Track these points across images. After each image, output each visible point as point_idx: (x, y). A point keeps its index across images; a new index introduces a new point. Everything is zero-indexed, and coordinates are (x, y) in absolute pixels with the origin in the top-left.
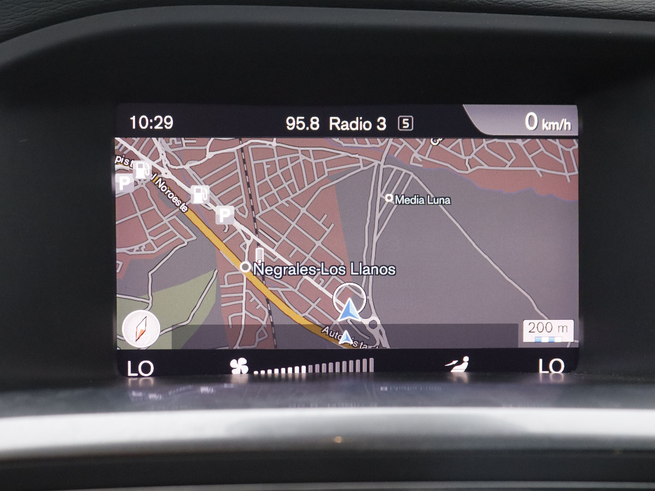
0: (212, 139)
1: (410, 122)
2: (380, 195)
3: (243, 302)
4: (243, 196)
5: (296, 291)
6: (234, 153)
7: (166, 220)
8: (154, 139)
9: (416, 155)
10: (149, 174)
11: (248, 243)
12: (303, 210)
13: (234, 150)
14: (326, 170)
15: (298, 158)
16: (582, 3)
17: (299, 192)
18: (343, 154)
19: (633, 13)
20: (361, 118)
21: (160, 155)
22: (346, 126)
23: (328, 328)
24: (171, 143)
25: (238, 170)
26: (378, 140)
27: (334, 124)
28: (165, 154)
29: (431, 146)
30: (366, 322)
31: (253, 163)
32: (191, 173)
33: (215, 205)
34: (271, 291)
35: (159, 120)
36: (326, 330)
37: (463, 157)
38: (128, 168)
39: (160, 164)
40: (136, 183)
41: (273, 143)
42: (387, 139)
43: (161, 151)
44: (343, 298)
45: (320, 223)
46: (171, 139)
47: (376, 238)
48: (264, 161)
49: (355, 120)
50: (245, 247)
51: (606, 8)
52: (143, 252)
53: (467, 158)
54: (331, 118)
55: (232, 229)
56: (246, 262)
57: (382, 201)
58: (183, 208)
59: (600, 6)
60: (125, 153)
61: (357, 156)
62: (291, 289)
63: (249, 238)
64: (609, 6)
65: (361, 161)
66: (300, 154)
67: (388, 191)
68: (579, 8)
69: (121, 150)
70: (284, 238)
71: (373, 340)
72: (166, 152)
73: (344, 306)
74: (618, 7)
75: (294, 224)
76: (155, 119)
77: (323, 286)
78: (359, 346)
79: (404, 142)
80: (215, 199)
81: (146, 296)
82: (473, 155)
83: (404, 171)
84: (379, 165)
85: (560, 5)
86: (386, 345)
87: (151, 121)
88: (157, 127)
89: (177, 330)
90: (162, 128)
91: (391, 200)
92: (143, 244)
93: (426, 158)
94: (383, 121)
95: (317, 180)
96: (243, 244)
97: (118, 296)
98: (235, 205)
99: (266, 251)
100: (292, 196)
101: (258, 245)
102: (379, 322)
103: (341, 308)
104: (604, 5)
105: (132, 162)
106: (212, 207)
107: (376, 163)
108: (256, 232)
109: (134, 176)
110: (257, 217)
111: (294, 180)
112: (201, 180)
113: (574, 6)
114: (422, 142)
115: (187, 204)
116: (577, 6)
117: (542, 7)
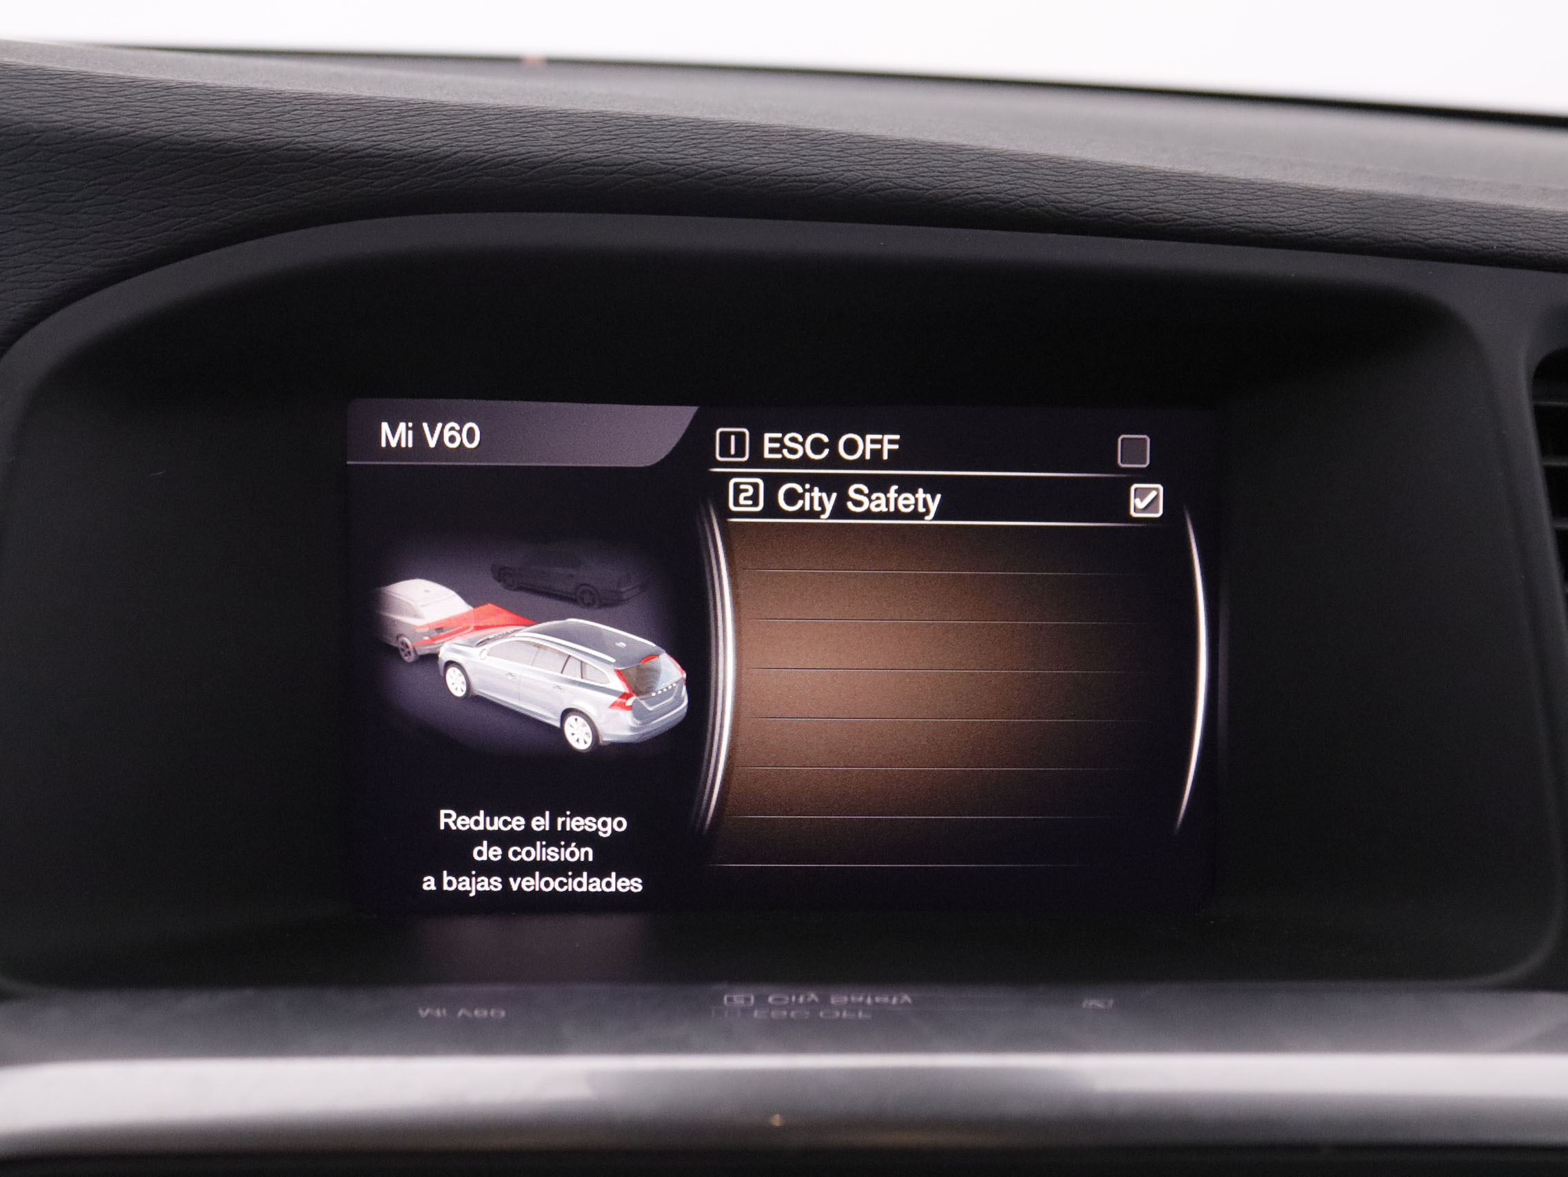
16: (1239, 218)
19: (1333, 238)
51: (1284, 228)
59: (1272, 224)
64: (1290, 225)
68: (1234, 227)
74: (1306, 226)
85: (1198, 221)
104: (1280, 223)
113: (1224, 224)
116: (1229, 224)
117: (1163, 224)
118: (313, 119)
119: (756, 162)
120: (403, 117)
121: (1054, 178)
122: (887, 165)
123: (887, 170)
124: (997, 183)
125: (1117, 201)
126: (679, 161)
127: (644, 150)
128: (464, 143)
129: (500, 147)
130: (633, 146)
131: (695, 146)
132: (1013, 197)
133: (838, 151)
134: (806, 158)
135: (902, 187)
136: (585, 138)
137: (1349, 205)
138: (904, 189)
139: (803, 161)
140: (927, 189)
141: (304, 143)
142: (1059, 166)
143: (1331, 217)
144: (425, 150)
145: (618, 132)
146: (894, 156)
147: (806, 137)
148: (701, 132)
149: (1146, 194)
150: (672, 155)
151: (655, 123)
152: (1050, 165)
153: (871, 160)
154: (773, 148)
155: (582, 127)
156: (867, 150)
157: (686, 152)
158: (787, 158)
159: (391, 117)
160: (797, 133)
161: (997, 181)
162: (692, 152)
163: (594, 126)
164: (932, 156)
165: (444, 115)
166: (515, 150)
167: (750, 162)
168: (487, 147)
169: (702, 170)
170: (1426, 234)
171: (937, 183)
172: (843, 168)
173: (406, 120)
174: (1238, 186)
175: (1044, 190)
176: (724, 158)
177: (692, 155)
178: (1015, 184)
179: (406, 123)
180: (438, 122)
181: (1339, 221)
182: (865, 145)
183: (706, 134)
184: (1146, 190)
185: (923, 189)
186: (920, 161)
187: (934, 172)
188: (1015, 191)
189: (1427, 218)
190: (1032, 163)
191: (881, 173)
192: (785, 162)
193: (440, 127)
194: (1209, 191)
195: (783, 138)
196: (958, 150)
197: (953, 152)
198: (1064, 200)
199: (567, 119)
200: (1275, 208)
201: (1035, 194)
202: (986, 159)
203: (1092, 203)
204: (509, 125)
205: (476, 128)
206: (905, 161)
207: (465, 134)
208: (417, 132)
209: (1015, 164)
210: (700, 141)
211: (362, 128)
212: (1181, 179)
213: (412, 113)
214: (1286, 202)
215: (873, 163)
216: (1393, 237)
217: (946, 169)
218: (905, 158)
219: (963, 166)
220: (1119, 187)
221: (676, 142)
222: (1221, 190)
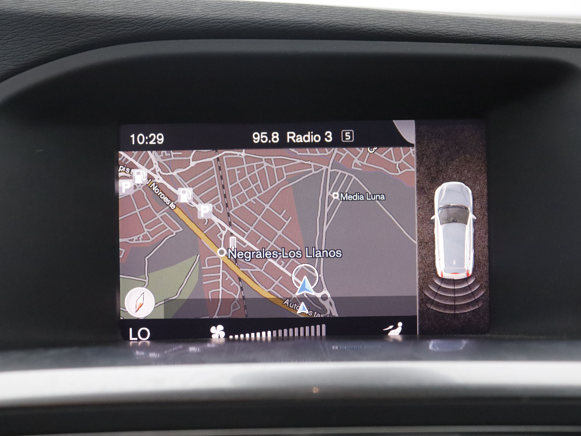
0: (194, 151)
1: (351, 135)
2: (328, 193)
3: (220, 280)
4: (219, 196)
5: (262, 271)
6: (211, 162)
7: (159, 216)
8: (149, 152)
9: (356, 161)
10: (145, 179)
11: (224, 233)
12: (267, 206)
13: (211, 159)
14: (285, 174)
15: (263, 165)
16: (485, 33)
17: (263, 192)
18: (298, 161)
19: (526, 40)
20: (312, 132)
21: (154, 164)
22: (300, 139)
23: (288, 300)
24: (162, 155)
25: (215, 175)
26: (326, 149)
27: (291, 137)
28: (157, 164)
29: (368, 154)
30: (319, 295)
31: (227, 169)
32: (178, 178)
33: (197, 203)
34: (242, 271)
35: (152, 137)
36: (287, 302)
37: (394, 162)
38: (129, 175)
39: (154, 171)
40: (135, 187)
41: (243, 153)
42: (333, 149)
43: (154, 161)
44: (300, 276)
45: (281, 216)
46: (162, 152)
47: (325, 228)
48: (236, 168)
49: (307, 134)
50: (221, 236)
51: (505, 36)
52: (141, 241)
53: (398, 163)
54: (288, 133)
55: (211, 222)
56: (222, 248)
57: (330, 198)
58: (172, 206)
59: (499, 35)
60: (126, 163)
61: (309, 162)
62: (258, 269)
63: (224, 229)
64: (507, 35)
65: (312, 166)
66: (264, 162)
67: (335, 190)
68: (482, 37)
69: (123, 161)
70: (252, 228)
71: (324, 309)
72: (158, 162)
73: (301, 283)
74: (514, 35)
75: (260, 217)
76: (150, 136)
77: (283, 267)
78: (313, 314)
79: (347, 151)
80: (197, 198)
81: (143, 277)
82: (402, 160)
83: (347, 174)
84: (327, 169)
85: (468, 35)
86: (335, 314)
87: (147, 138)
88: (151, 143)
89: (168, 303)
90: (155, 143)
91: (337, 197)
92: (141, 235)
93: (365, 163)
94: (329, 134)
95: (278, 182)
96: (220, 234)
97: (121, 276)
98: (213, 203)
99: (238, 240)
100: (258, 195)
101: (232, 234)
102: (329, 295)
103: (298, 284)
104: (503, 34)
105: (132, 170)
106: (194, 204)
107: (325, 168)
108: (230, 225)
109: (134, 181)
110: (230, 212)
111: (259, 182)
112: (186, 184)
113: (479, 35)
114: (361, 151)
115: (175, 203)
116: (481, 35)
117: (453, 36)
118: (102, 5)
119: (283, 17)
120: (138, 4)
121: (407, 20)
122: (337, 16)
123: (337, 18)
124: (383, 22)
125: (433, 28)
126: (251, 17)
127: (237, 13)
128: (163, 13)
129: (178, 14)
130: (232, 12)
131: (258, 11)
132: (389, 27)
133: (316, 12)
134: (303, 15)
135: (343, 25)
136: (212, 9)
137: (533, 27)
138: (344, 26)
139: (302, 16)
140: (353, 25)
141: (98, 14)
142: (409, 15)
143: (525, 31)
144: (147, 15)
145: (226, 7)
146: (339, 13)
147: (304, 7)
148: (260, 6)
149: (446, 25)
150: (248, 15)
151: (241, 3)
152: (406, 15)
153: (330, 15)
154: (290, 12)
155: (211, 5)
156: (329, 11)
157: (253, 14)
158: (295, 15)
159: (133, 4)
160: (300, 6)
161: (383, 21)
162: (256, 13)
163: (216, 5)
164: (356, 13)
165: (155, 3)
166: (184, 15)
167: (281, 17)
168: (172, 14)
169: (260, 20)
170: (566, 37)
171: (357, 23)
172: (318, 18)
173: (139, 5)
174: (485, 21)
175: (403, 24)
176: (270, 15)
177: (256, 15)
178: (390, 22)
179: (139, 6)
180: (153, 5)
181: (528, 33)
182: (328, 9)
183: (262, 7)
184: (445, 23)
185: (351, 25)
186: (350, 15)
187: (356, 18)
188: (390, 25)
189: (567, 31)
190: (398, 14)
191: (334, 20)
192: (294, 16)
193: (153, 7)
194: (473, 23)
195: (294, 8)
196: (366, 10)
197: (364, 11)
198: (411, 28)
199: (205, 3)
200: (500, 29)
201: (399, 26)
202: (378, 13)
203: (423, 29)
204: (182, 6)
205: (168, 7)
206: (345, 15)
207: (163, 9)
208: (144, 9)
209: (390, 15)
210: (259, 9)
211: (121, 8)
212: (461, 19)
213: (142, 2)
214: (506, 26)
215: (331, 16)
216: (552, 38)
217: (362, 17)
218: (345, 14)
219: (369, 16)
220: (434, 22)
221: (250, 10)
222: (478, 22)
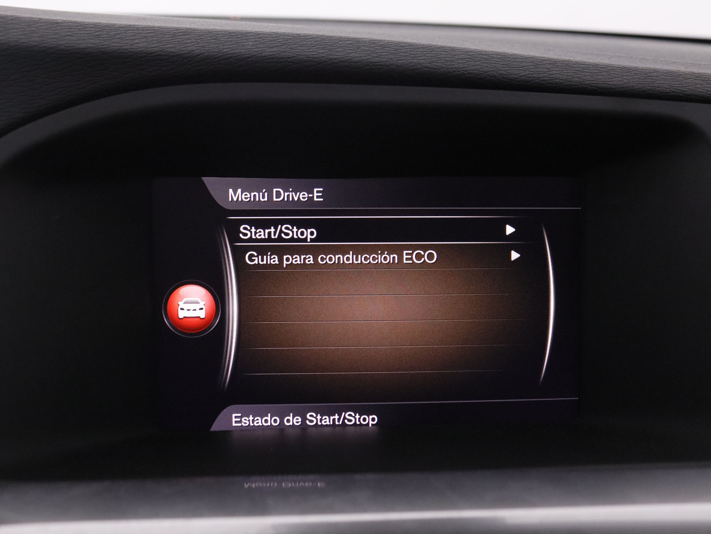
16: (592, 82)
19: (639, 91)
51: (615, 87)
59: (609, 84)
64: (617, 85)
68: (590, 86)
74: (625, 86)
85: (573, 83)
104: (612, 84)
113: (585, 85)
116: (588, 85)
117: (556, 85)
118: (131, 38)
119: (354, 56)
120: (176, 36)
121: (501, 63)
122: (419, 57)
123: (419, 59)
124: (474, 65)
125: (532, 74)
126: (315, 56)
127: (298, 51)
128: (207, 49)
129: (226, 50)
130: (292, 49)
131: (323, 48)
132: (481, 72)
133: (394, 51)
134: (379, 54)
135: (427, 67)
136: (268, 45)
137: (645, 75)
138: (427, 69)
139: (377, 56)
140: (440, 69)
141: (127, 49)
142: (503, 57)
143: (637, 81)
144: (187, 52)
145: (284, 42)
146: (421, 53)
147: (378, 44)
148: (326, 41)
149: (547, 70)
150: (312, 53)
151: (302, 37)
152: (499, 57)
153: (411, 55)
154: (362, 49)
155: (266, 40)
156: (408, 50)
157: (318, 52)
158: (369, 54)
159: (170, 36)
160: (374, 42)
161: (473, 64)
162: (321, 51)
163: (272, 39)
164: (441, 52)
165: (198, 35)
166: (233, 52)
167: (351, 56)
168: (219, 50)
169: (327, 60)
170: (684, 89)
171: (444, 66)
172: (397, 59)
173: (177, 37)
174: (591, 66)
175: (497, 69)
176: (338, 54)
177: (321, 53)
178: (482, 66)
179: (177, 38)
180: (194, 38)
181: (641, 83)
182: (407, 47)
183: (328, 43)
184: (546, 69)
185: (437, 69)
186: (434, 55)
187: (442, 60)
188: (482, 69)
189: (683, 81)
190: (490, 56)
191: (416, 61)
192: (368, 56)
193: (194, 41)
194: (577, 69)
195: (367, 44)
196: (453, 49)
197: (451, 50)
198: (507, 74)
199: (258, 36)
200: (609, 77)
201: (492, 71)
202: (467, 54)
203: (521, 75)
204: (230, 39)
205: (213, 41)
206: (428, 55)
207: (207, 44)
208: (183, 43)
209: (482, 56)
210: (325, 46)
211: (155, 42)
212: (563, 63)
213: (180, 34)
214: (615, 74)
215: (411, 56)
216: (668, 90)
217: (448, 59)
218: (428, 54)
219: (456, 57)
220: (533, 67)
221: (313, 46)
222: (583, 68)
